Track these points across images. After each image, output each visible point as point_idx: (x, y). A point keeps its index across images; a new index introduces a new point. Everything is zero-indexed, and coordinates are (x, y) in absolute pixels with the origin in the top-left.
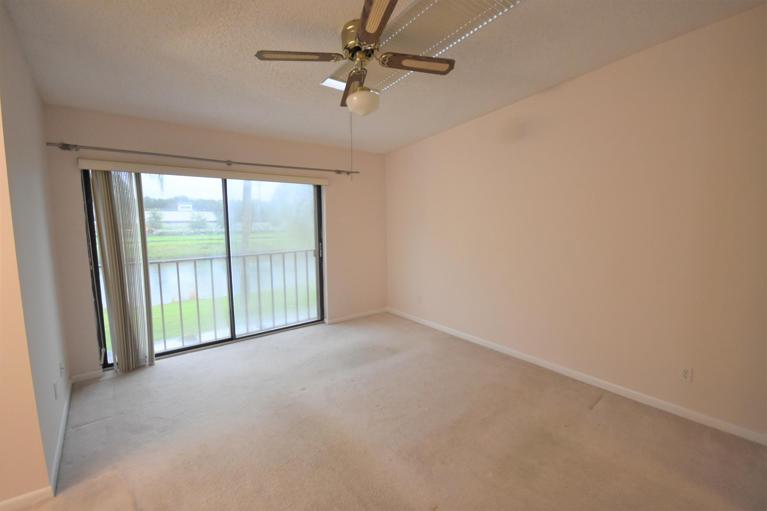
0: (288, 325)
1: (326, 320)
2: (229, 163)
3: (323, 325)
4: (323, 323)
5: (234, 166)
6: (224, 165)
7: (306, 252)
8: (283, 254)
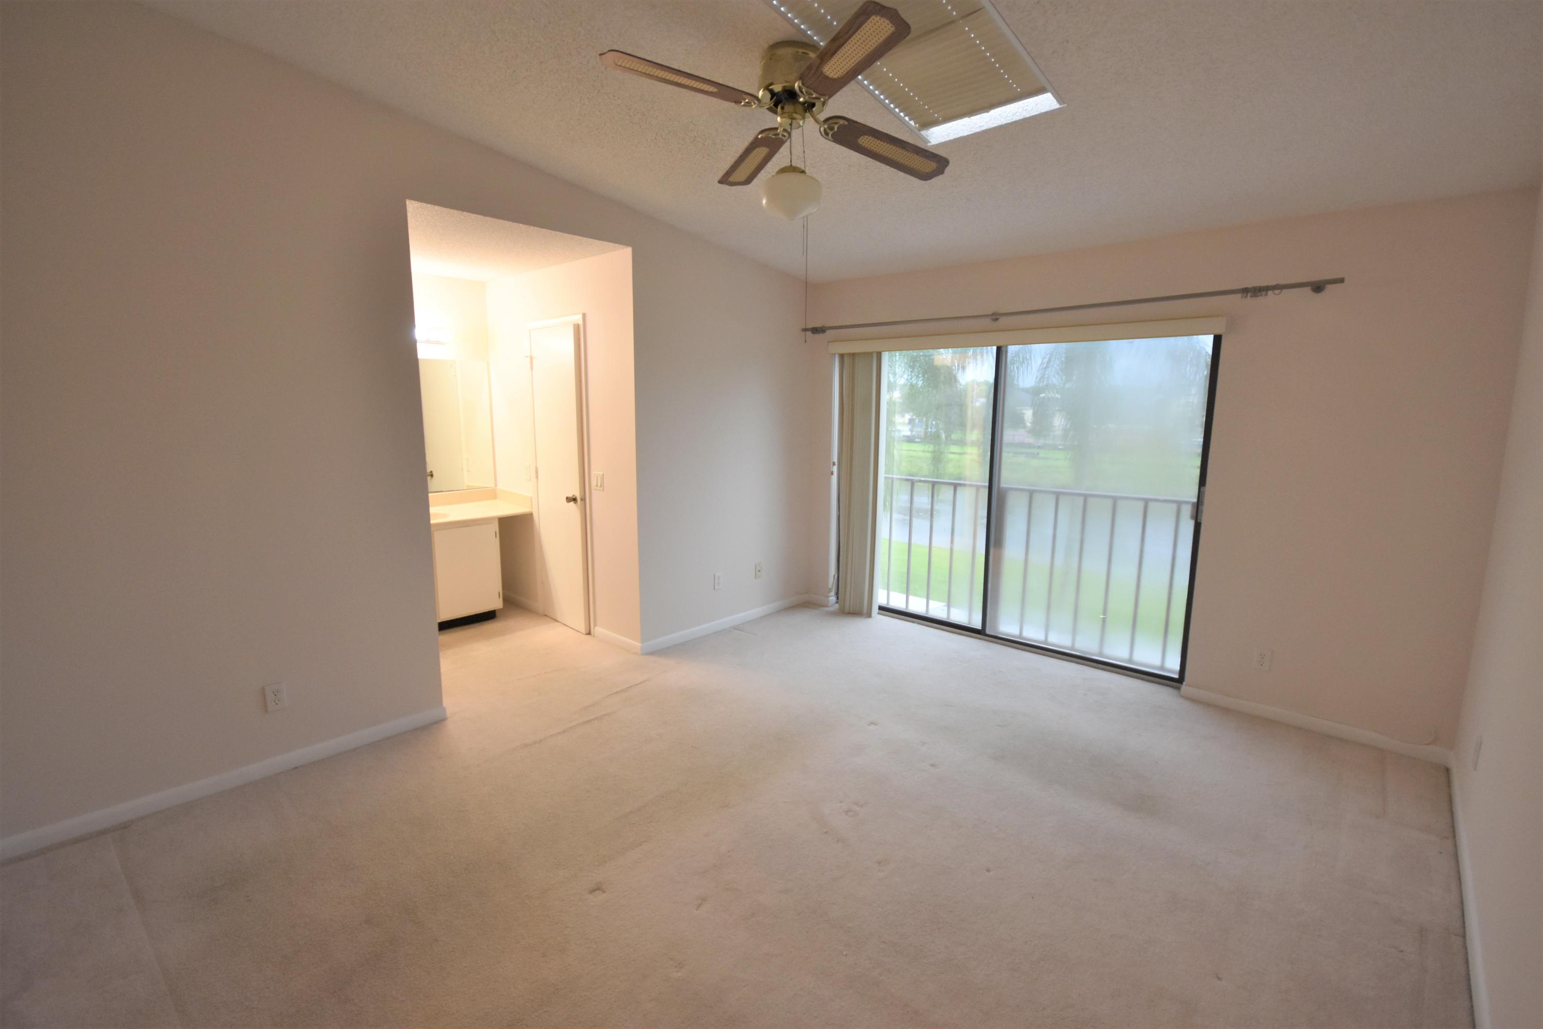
0: (1102, 658)
1: (1184, 687)
2: (995, 317)
3: (1175, 692)
4: (1179, 688)
5: (1003, 321)
6: (987, 322)
7: (1179, 504)
8: (1115, 500)
